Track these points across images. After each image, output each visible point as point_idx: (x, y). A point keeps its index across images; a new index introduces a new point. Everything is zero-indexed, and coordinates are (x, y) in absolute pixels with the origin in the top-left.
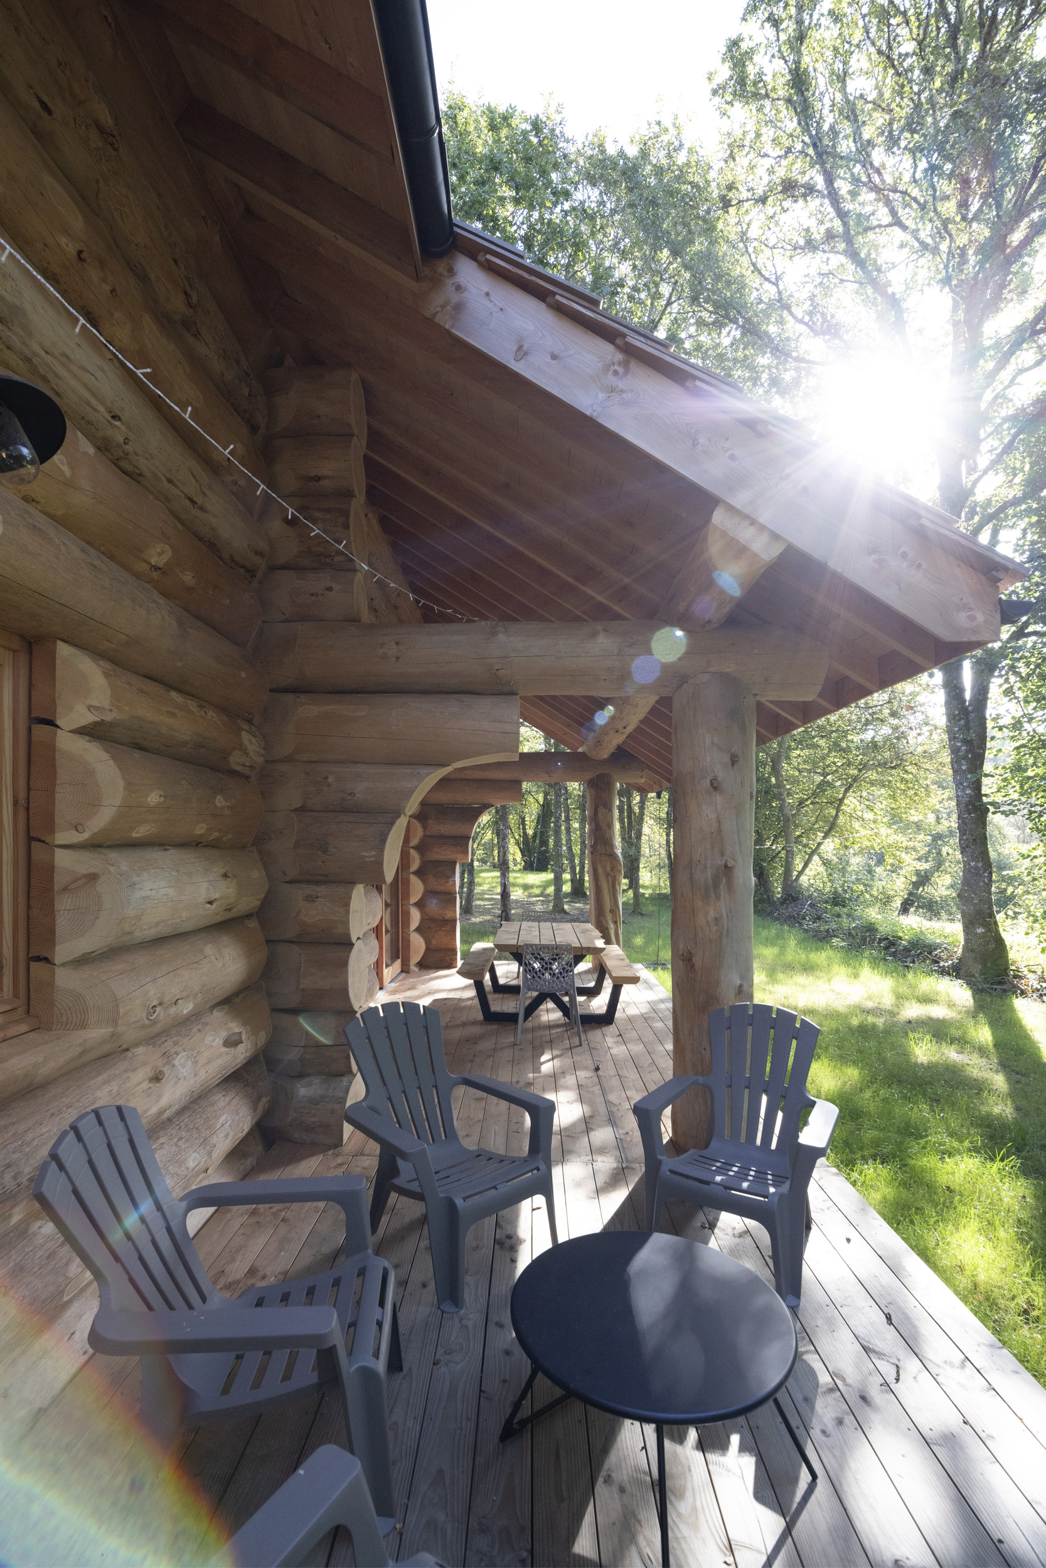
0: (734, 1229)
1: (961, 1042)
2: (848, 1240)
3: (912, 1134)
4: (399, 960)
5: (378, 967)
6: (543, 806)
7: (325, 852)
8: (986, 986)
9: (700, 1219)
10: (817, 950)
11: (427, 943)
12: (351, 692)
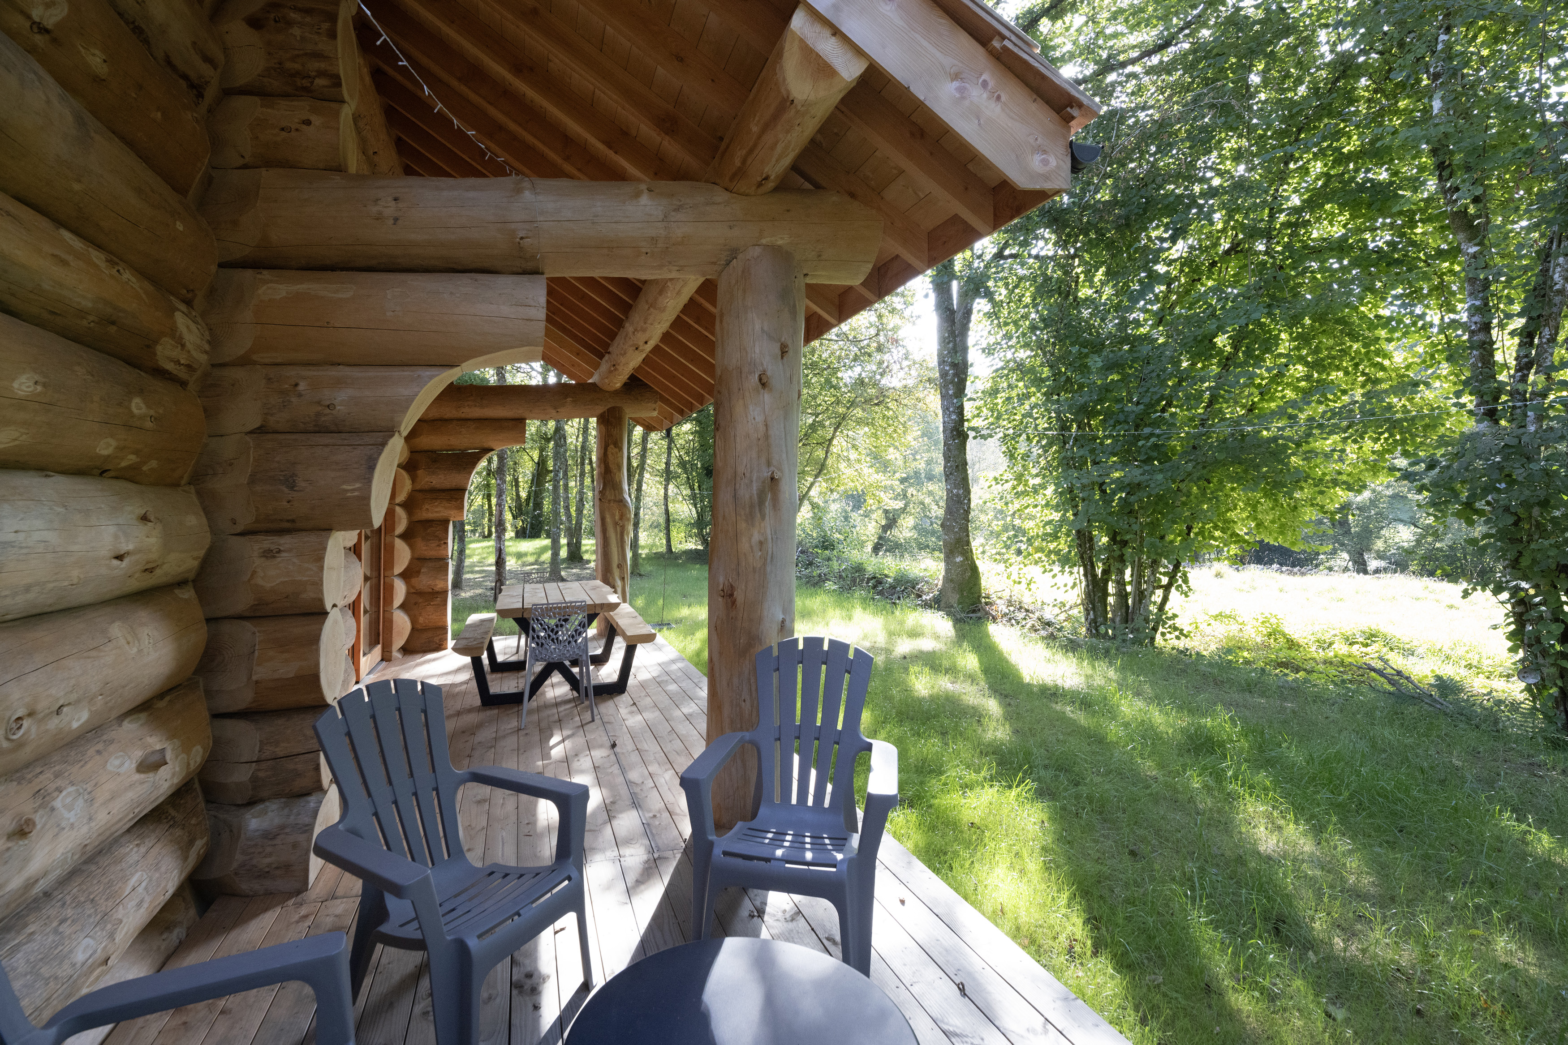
0: (784, 911)
1: (952, 671)
2: (903, 902)
3: (931, 772)
4: (379, 647)
5: (354, 653)
6: (538, 463)
7: (292, 487)
8: (963, 615)
9: (747, 906)
10: (811, 595)
11: (413, 622)
12: (332, 268)
